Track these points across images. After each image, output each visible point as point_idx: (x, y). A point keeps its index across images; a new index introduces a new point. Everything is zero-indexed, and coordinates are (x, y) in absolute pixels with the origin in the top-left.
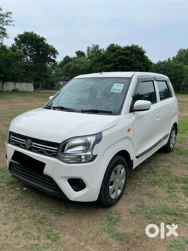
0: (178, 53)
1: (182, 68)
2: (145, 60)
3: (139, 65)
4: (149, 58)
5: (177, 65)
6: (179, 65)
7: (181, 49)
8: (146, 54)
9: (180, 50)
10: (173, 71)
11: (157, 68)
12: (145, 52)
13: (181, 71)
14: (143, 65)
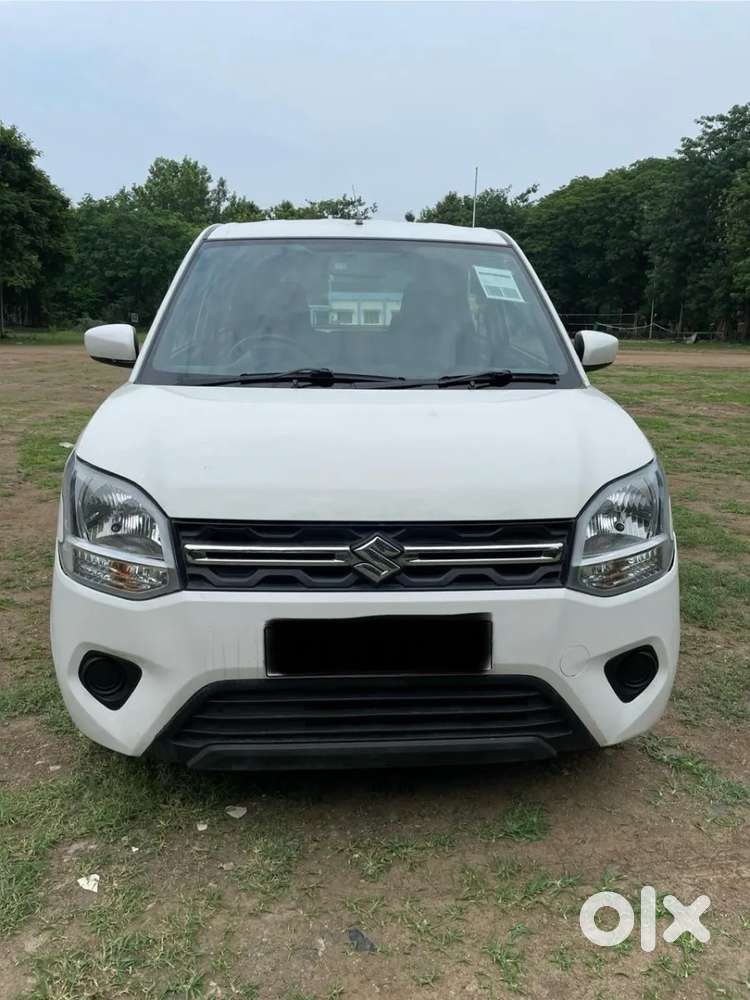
0: (150, 175)
1: (182, 233)
2: (40, 187)
3: (18, 206)
4: (52, 182)
5: (161, 222)
6: (171, 224)
7: (162, 160)
8: (37, 163)
9: (156, 164)
10: (151, 245)
11: (84, 228)
12: (32, 152)
13: (179, 245)
14: (34, 208)
